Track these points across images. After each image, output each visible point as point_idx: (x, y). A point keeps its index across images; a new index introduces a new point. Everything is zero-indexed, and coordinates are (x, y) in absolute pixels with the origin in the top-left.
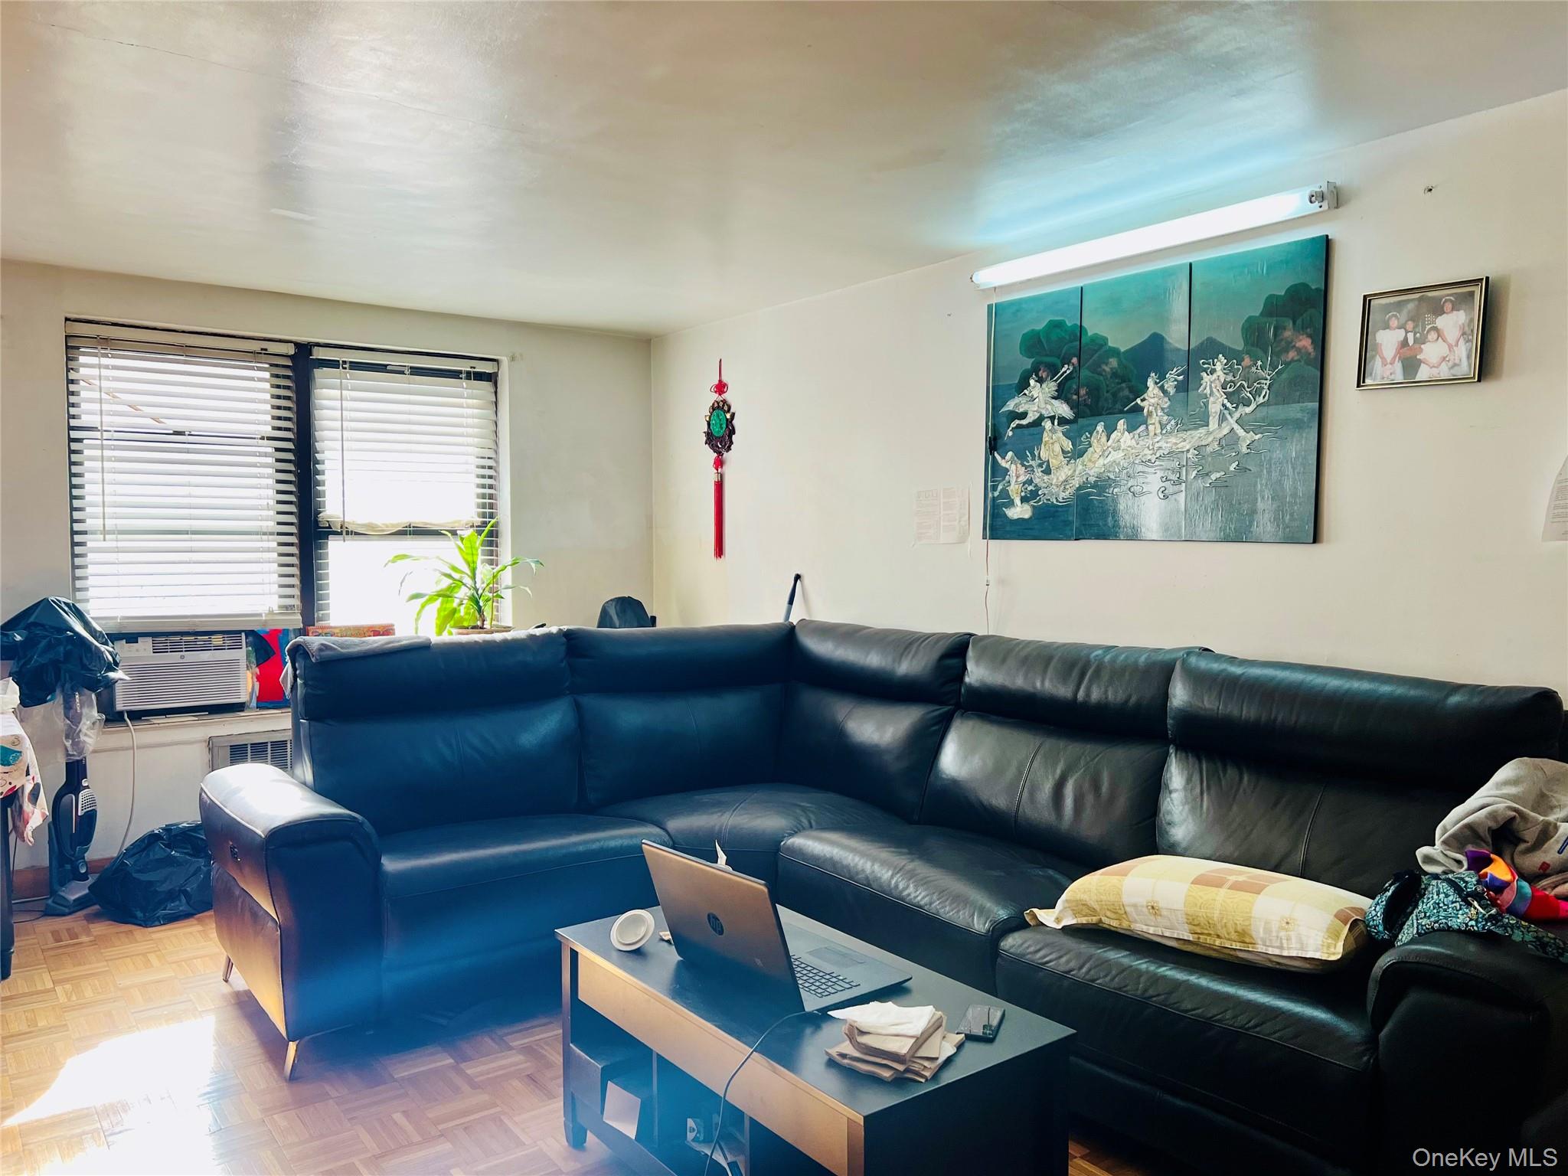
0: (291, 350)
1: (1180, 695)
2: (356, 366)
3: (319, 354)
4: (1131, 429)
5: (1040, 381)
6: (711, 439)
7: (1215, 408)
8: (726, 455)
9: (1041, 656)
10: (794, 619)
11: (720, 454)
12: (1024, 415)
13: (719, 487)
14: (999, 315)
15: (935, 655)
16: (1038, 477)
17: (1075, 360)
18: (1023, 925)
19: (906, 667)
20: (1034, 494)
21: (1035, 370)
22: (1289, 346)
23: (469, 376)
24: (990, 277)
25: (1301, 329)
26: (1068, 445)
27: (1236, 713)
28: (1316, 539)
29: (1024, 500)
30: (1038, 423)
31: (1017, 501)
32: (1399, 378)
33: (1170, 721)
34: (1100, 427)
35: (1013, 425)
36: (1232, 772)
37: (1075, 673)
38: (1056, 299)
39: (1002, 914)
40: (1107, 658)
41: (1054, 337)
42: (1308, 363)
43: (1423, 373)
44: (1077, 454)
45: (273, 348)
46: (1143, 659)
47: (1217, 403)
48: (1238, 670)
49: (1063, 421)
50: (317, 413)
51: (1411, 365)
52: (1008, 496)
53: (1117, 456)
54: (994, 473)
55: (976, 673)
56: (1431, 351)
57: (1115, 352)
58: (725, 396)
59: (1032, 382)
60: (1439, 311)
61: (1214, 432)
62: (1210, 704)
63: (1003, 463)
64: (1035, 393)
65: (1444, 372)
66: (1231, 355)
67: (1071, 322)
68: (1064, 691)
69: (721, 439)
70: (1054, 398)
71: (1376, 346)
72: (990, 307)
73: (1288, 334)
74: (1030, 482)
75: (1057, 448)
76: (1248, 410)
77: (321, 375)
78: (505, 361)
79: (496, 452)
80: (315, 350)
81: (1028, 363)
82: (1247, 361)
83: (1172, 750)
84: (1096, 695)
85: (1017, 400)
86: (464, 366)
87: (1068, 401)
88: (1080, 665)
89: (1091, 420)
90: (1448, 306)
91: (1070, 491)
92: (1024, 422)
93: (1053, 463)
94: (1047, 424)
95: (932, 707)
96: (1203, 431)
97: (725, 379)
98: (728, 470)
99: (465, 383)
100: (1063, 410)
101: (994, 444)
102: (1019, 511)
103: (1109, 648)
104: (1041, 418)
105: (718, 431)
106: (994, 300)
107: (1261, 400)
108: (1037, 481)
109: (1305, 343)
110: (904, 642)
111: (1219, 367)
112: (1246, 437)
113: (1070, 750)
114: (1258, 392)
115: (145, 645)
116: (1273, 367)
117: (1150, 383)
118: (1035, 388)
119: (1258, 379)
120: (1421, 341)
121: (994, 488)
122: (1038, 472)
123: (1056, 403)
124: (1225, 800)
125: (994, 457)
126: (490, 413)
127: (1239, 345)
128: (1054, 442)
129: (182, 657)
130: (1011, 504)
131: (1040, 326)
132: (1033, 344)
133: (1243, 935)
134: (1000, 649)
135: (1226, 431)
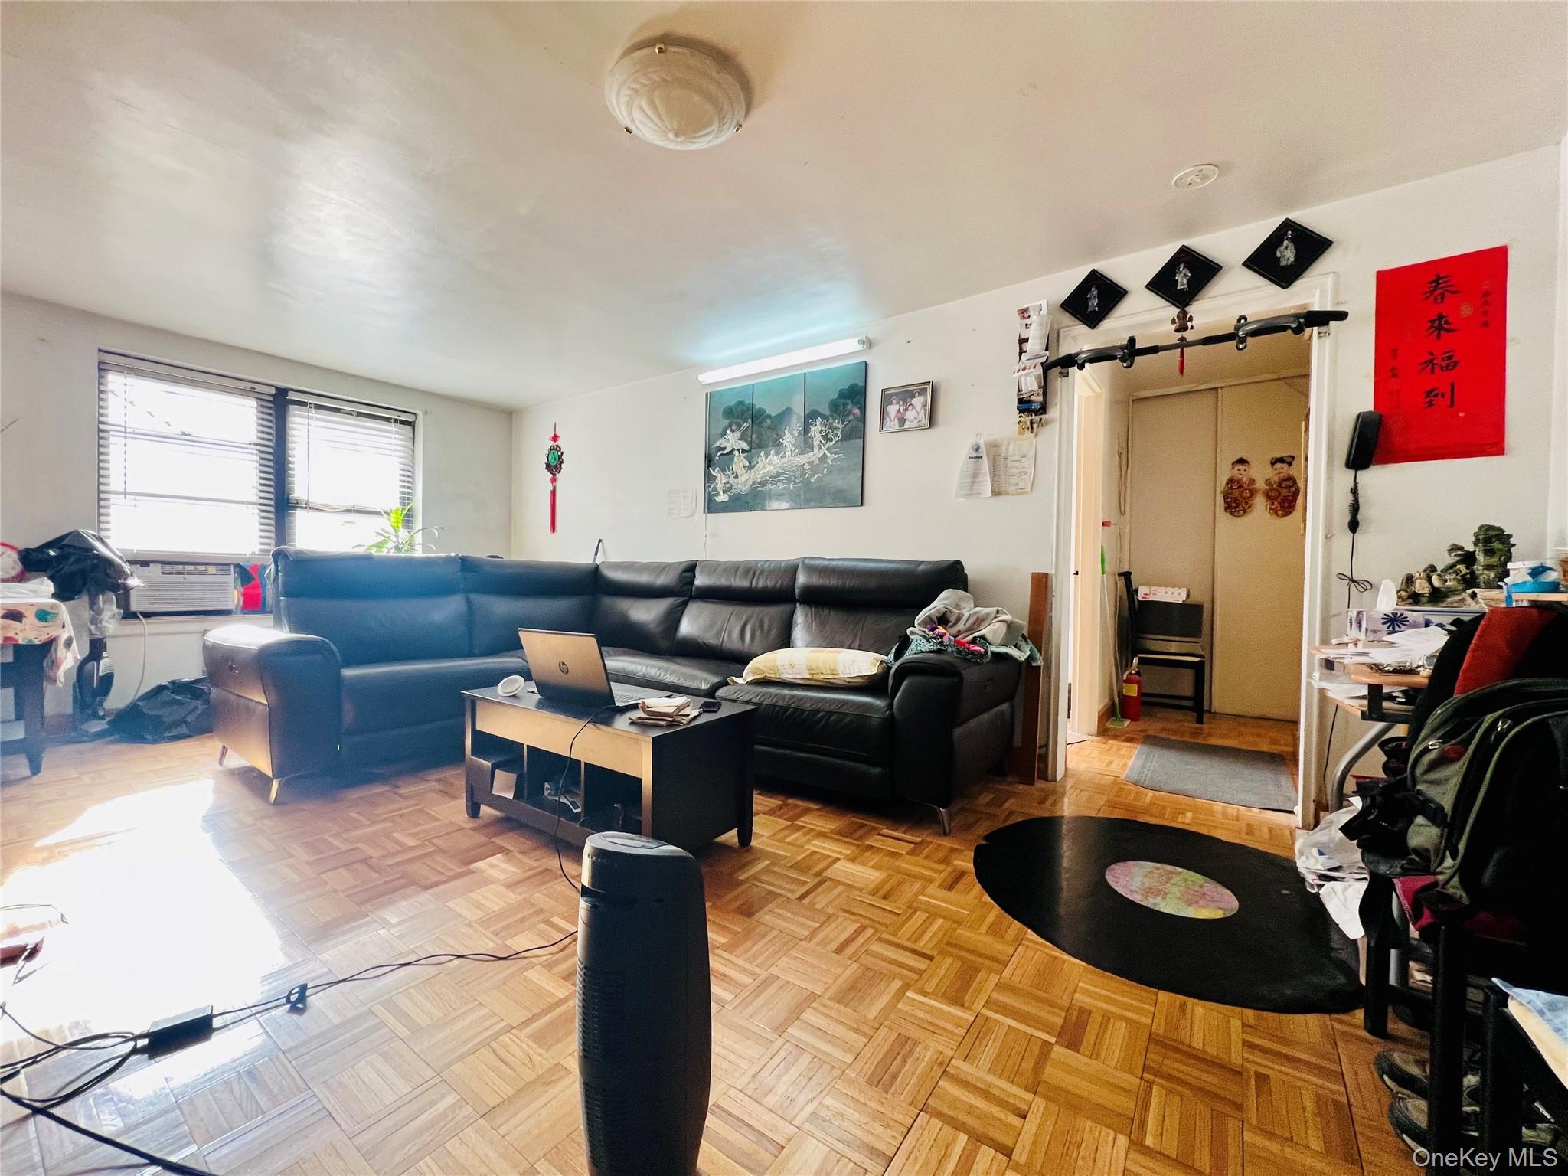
0: (273, 391)
1: (802, 579)
2: (318, 407)
3: (292, 396)
4: (777, 454)
5: (733, 431)
6: (548, 466)
7: (816, 443)
8: (558, 475)
9: (734, 568)
10: (598, 562)
11: (554, 475)
12: (724, 449)
13: (554, 493)
14: (711, 399)
15: (679, 571)
16: (732, 480)
17: (750, 420)
18: (727, 684)
19: (661, 580)
20: (730, 489)
21: (730, 426)
22: (850, 413)
23: (396, 421)
24: (706, 378)
25: (855, 404)
26: (747, 463)
27: (828, 582)
28: (862, 505)
29: (724, 492)
30: (731, 452)
31: (721, 492)
32: (897, 426)
33: (797, 590)
34: (762, 454)
35: (719, 454)
36: (826, 611)
37: (751, 574)
38: (741, 390)
39: (716, 680)
40: (766, 566)
41: (739, 410)
42: (860, 421)
43: (907, 425)
44: (751, 467)
45: (260, 388)
46: (783, 564)
47: (817, 440)
48: (827, 563)
49: (744, 451)
50: (290, 432)
51: (902, 421)
52: (716, 490)
53: (770, 468)
54: (710, 478)
55: (700, 580)
56: (910, 415)
57: (769, 417)
58: (557, 443)
59: (728, 432)
60: (913, 397)
61: (815, 455)
62: (816, 581)
63: (714, 474)
64: (730, 438)
65: (915, 424)
66: (823, 417)
67: (748, 401)
68: (745, 584)
69: (555, 467)
70: (740, 439)
71: (888, 414)
72: (707, 394)
73: (849, 407)
74: (728, 483)
75: (742, 465)
76: (832, 444)
77: (293, 410)
78: (420, 414)
79: (413, 467)
80: (290, 393)
81: (726, 422)
82: (831, 420)
83: (798, 605)
84: (761, 584)
85: (721, 441)
86: (393, 415)
87: (746, 441)
88: (752, 570)
89: (759, 450)
90: (917, 394)
91: (748, 486)
92: (725, 452)
93: (739, 472)
94: (736, 453)
95: (676, 598)
96: (811, 454)
97: (557, 434)
98: (558, 484)
99: (393, 425)
100: (745, 446)
101: (709, 462)
102: (722, 498)
103: (766, 562)
104: (733, 450)
105: (553, 462)
106: (709, 391)
107: (837, 439)
108: (731, 482)
109: (857, 411)
110: (662, 568)
111: (818, 423)
112: (831, 457)
113: (747, 611)
114: (836, 434)
115: (155, 569)
116: (843, 423)
117: (786, 431)
118: (730, 435)
119: (836, 428)
120: (906, 410)
121: (709, 486)
122: (732, 477)
123: (740, 442)
124: (823, 624)
125: (709, 471)
126: (410, 444)
127: (828, 413)
128: (740, 461)
129: (185, 578)
130: (718, 494)
131: (732, 404)
132: (729, 413)
133: (833, 671)
134: (712, 567)
135: (822, 453)
